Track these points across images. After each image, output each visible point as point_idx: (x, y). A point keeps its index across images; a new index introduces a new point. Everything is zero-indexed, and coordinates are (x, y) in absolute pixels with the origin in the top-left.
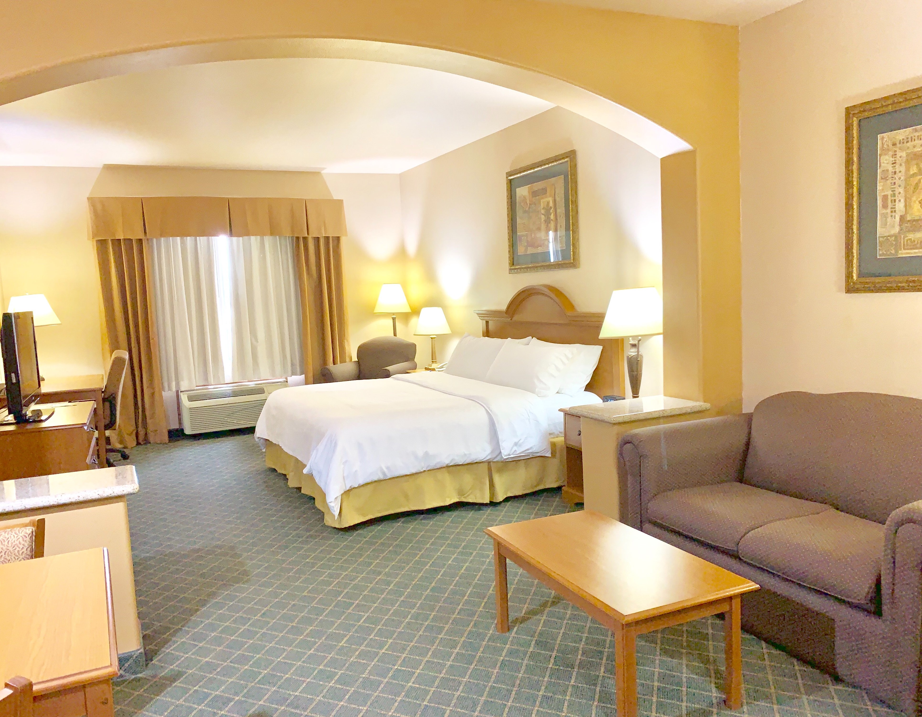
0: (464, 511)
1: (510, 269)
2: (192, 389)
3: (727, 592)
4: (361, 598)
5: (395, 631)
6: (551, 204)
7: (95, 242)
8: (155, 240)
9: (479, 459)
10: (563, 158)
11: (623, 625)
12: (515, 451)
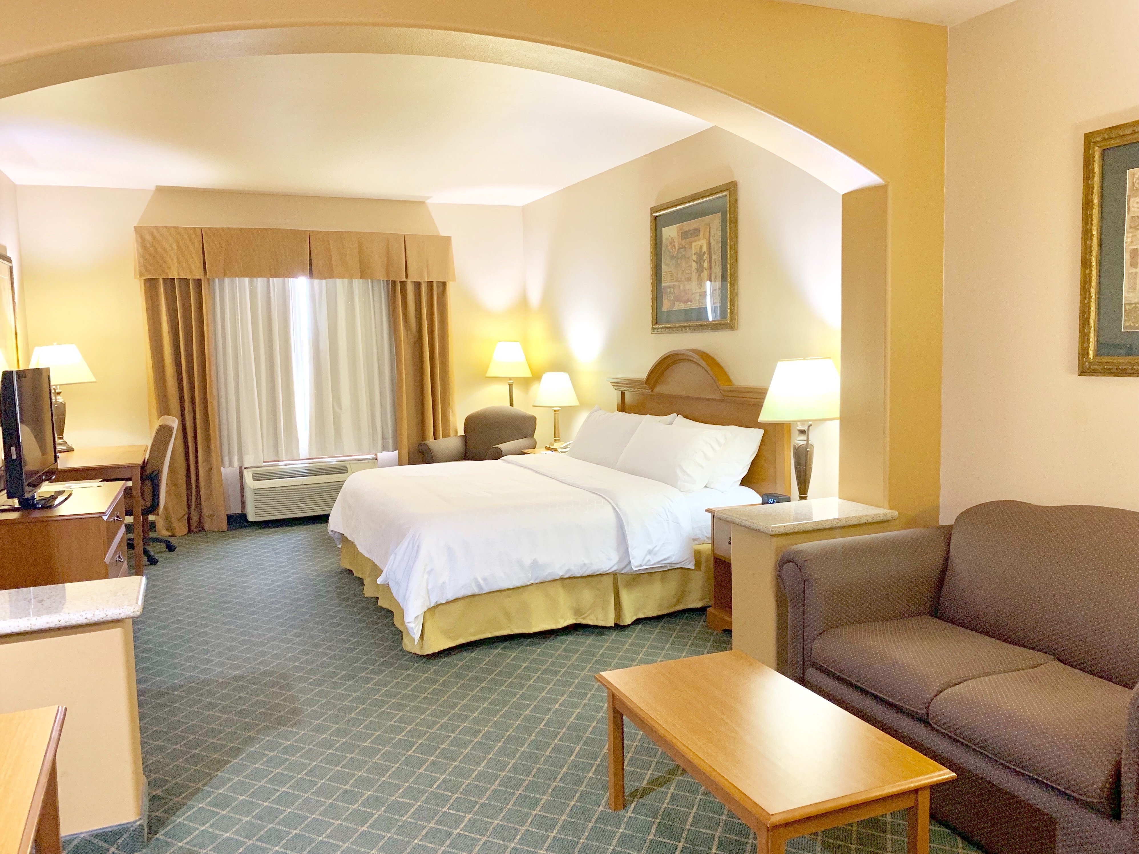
0: (582, 635)
1: (653, 329)
2: (259, 465)
3: (911, 783)
4: (437, 752)
5: (476, 803)
6: (705, 249)
7: (143, 281)
8: (217, 280)
9: (602, 570)
10: (722, 191)
11: (768, 828)
12: (649, 560)
